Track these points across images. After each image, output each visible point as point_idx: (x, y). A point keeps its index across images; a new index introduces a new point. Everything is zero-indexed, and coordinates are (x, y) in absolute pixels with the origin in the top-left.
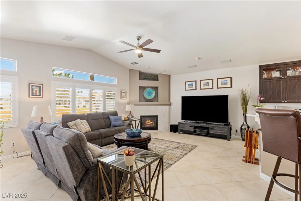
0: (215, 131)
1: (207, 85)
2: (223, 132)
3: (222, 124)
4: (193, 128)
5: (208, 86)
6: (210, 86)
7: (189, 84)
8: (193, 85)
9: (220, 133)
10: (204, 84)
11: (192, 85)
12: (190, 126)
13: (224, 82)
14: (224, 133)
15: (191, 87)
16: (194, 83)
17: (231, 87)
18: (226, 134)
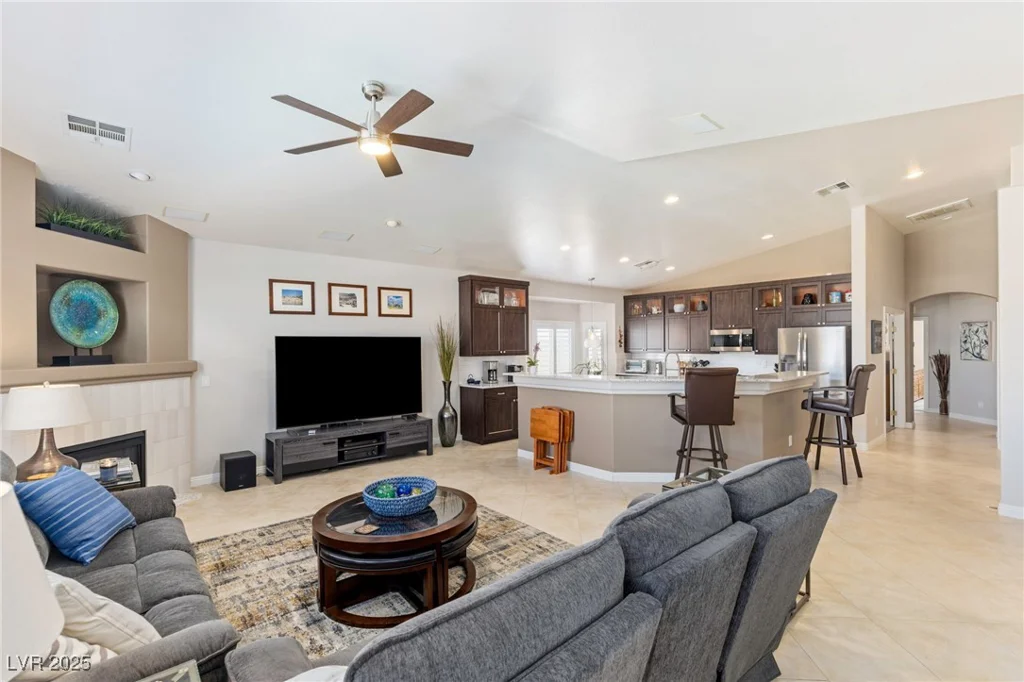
0: (401, 438)
1: (351, 301)
2: (420, 435)
3: (400, 416)
4: (336, 446)
5: (354, 305)
6: (360, 309)
7: (284, 292)
8: (301, 297)
9: (412, 440)
10: (341, 299)
11: (300, 295)
12: (325, 444)
13: (396, 300)
14: (421, 438)
15: (295, 304)
16: (306, 289)
17: (410, 316)
18: (425, 440)
